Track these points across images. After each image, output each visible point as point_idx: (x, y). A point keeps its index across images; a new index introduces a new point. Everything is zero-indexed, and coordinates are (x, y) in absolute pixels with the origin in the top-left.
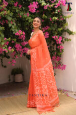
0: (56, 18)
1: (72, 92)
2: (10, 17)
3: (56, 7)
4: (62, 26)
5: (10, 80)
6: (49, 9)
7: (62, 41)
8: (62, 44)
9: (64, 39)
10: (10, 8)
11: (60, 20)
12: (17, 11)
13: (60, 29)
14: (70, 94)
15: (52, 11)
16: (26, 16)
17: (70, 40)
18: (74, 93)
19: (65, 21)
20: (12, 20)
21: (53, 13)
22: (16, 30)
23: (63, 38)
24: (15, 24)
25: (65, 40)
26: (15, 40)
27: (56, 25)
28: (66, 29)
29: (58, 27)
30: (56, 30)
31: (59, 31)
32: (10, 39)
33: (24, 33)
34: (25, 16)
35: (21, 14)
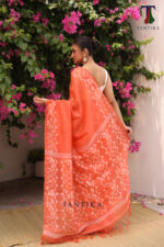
0: (119, 45)
1: (153, 198)
2: (25, 42)
3: (119, 21)
4: (132, 61)
5: (24, 173)
6: (104, 27)
7: (131, 92)
8: (133, 99)
9: (136, 88)
10: (25, 25)
11: (128, 50)
12: (39, 31)
13: (128, 68)
14: (148, 203)
15: (110, 32)
16: (57, 40)
17: (148, 90)
18: (157, 201)
19: (137, 51)
20: (28, 50)
21: (112, 35)
22: (37, 70)
23: (134, 86)
24: (34, 57)
25: (139, 90)
26: (35, 90)
27: (119, 59)
28: (141, 67)
29: (124, 64)
30: (118, 70)
31: (125, 72)
32: (23, 87)
33: (53, 75)
34: (55, 40)
35: (47, 36)
